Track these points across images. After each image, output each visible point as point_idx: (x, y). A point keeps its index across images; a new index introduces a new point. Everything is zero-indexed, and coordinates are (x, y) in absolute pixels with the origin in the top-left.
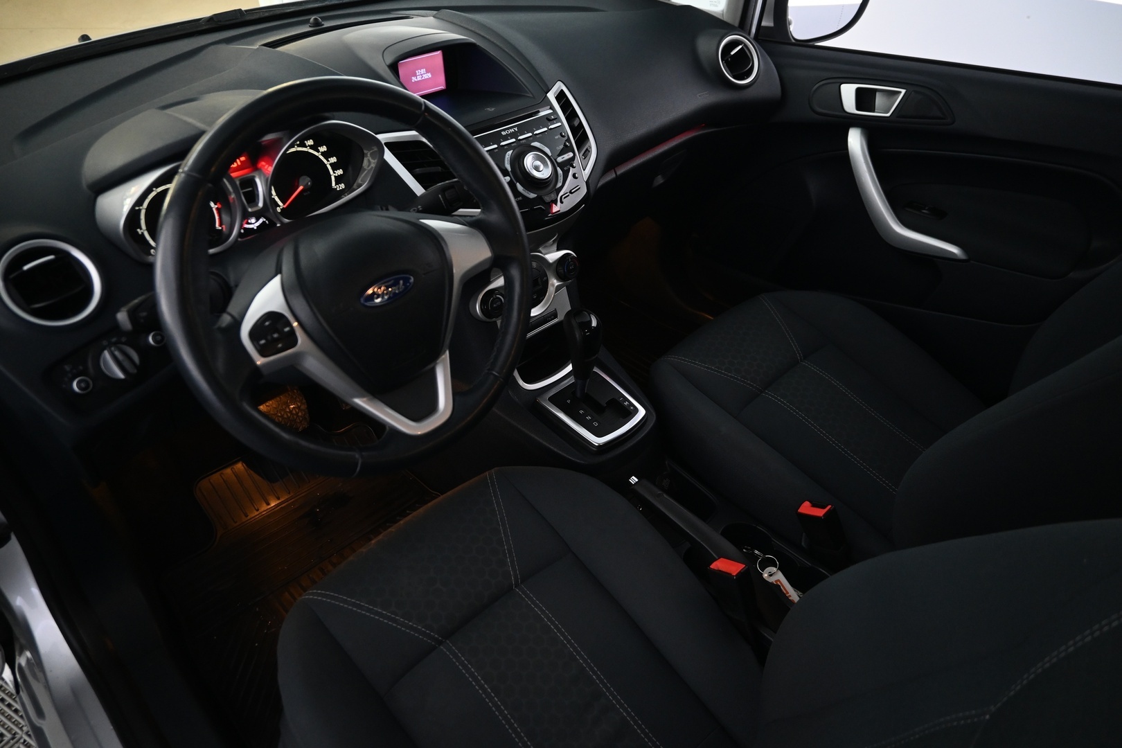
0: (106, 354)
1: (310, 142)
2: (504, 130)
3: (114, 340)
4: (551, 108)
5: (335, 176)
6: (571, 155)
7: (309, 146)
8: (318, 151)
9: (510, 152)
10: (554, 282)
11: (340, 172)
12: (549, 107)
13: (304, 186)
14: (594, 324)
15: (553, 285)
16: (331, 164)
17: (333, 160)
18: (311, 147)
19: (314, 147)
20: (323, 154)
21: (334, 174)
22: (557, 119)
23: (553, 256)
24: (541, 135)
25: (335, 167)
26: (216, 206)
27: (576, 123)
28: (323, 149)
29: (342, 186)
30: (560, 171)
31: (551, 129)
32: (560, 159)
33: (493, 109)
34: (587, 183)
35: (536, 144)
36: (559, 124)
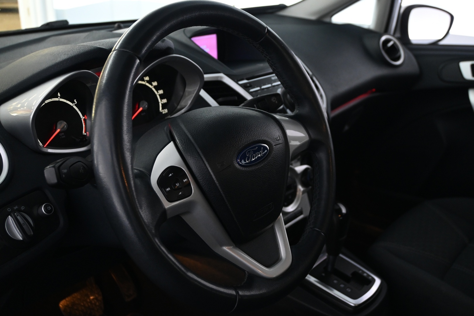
0: (10, 219)
1: (147, 78)
3: (16, 208)
5: (162, 104)
7: (146, 80)
8: (152, 85)
10: (300, 188)
11: (165, 101)
13: (143, 108)
14: (344, 211)
15: (300, 190)
16: (160, 95)
17: (161, 92)
18: (148, 82)
19: (150, 82)
20: (155, 87)
21: (162, 102)
23: (300, 168)
25: (162, 97)
26: (84, 118)
28: (155, 84)
29: (166, 111)
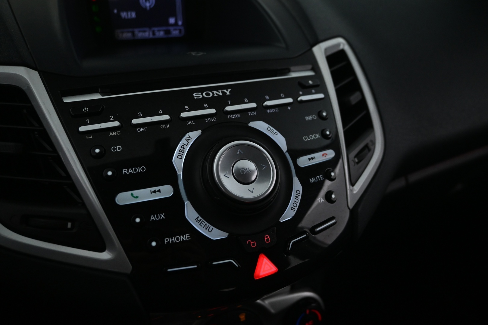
2: (201, 90)
4: (313, 69)
6: (330, 154)
9: (194, 135)
12: (310, 67)
22: (320, 86)
24: (277, 110)
27: (354, 99)
30: (297, 186)
31: (302, 101)
32: (304, 161)
33: (201, 54)
34: (353, 212)
35: (261, 126)
36: (321, 96)
